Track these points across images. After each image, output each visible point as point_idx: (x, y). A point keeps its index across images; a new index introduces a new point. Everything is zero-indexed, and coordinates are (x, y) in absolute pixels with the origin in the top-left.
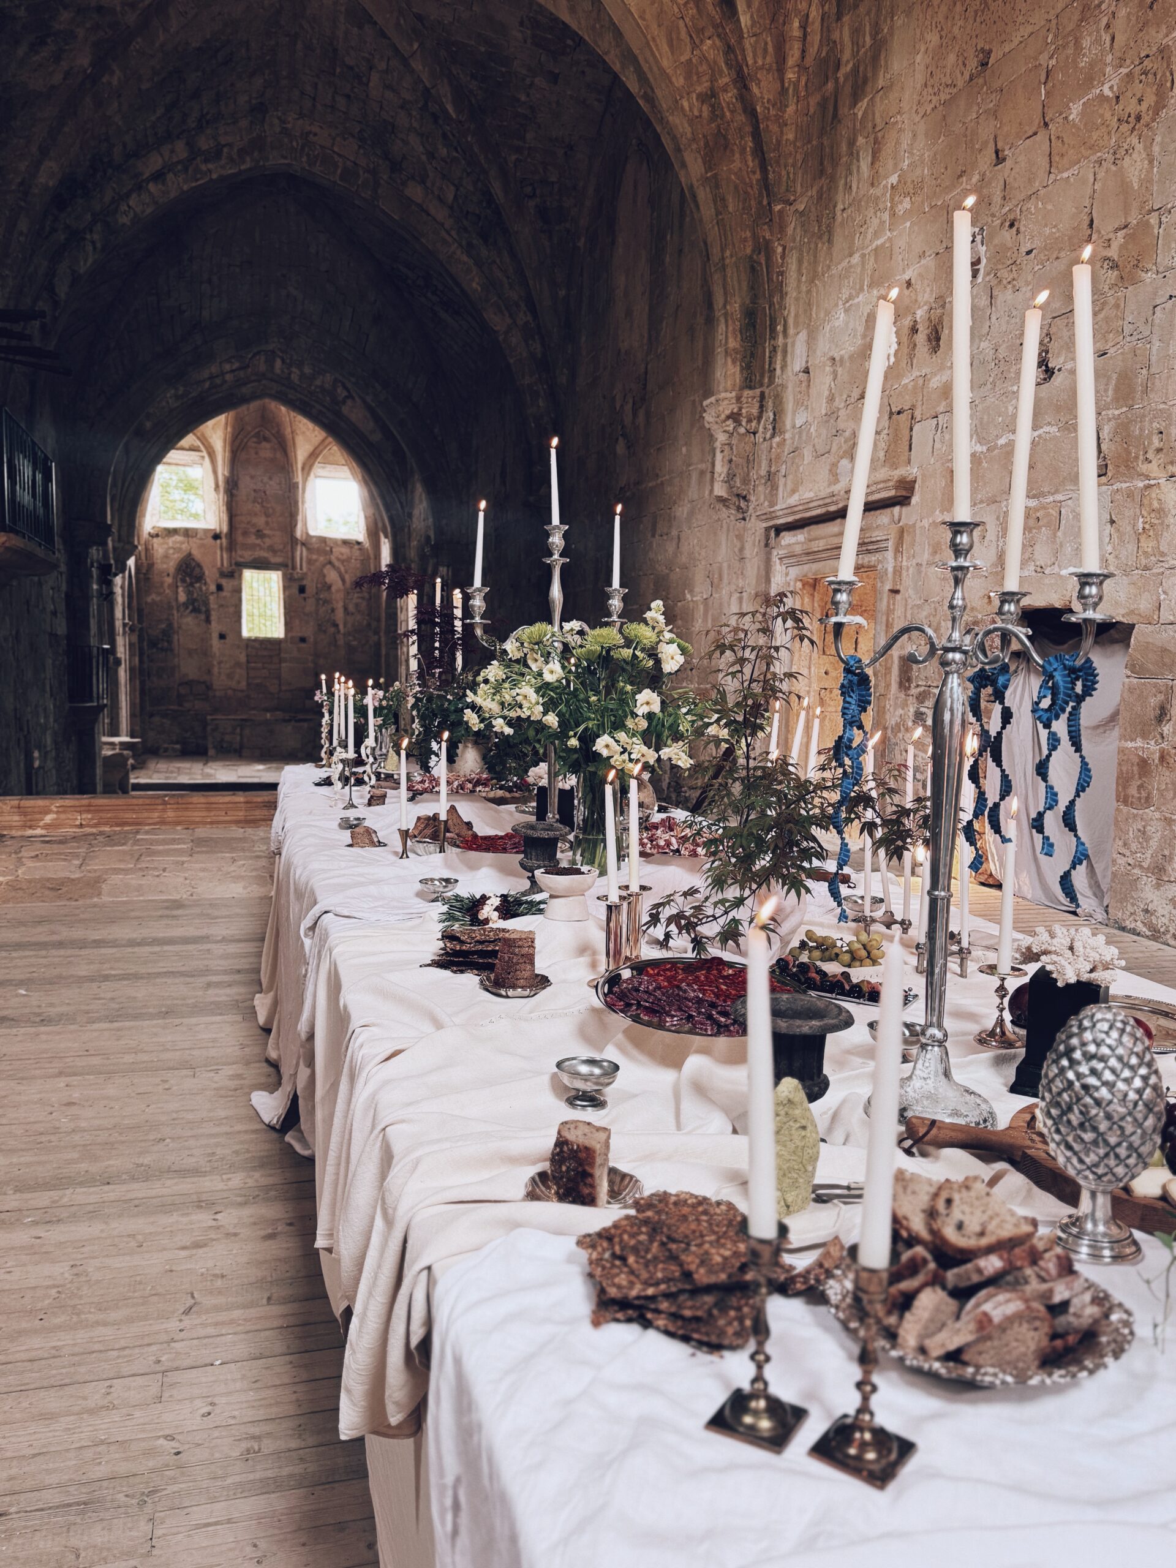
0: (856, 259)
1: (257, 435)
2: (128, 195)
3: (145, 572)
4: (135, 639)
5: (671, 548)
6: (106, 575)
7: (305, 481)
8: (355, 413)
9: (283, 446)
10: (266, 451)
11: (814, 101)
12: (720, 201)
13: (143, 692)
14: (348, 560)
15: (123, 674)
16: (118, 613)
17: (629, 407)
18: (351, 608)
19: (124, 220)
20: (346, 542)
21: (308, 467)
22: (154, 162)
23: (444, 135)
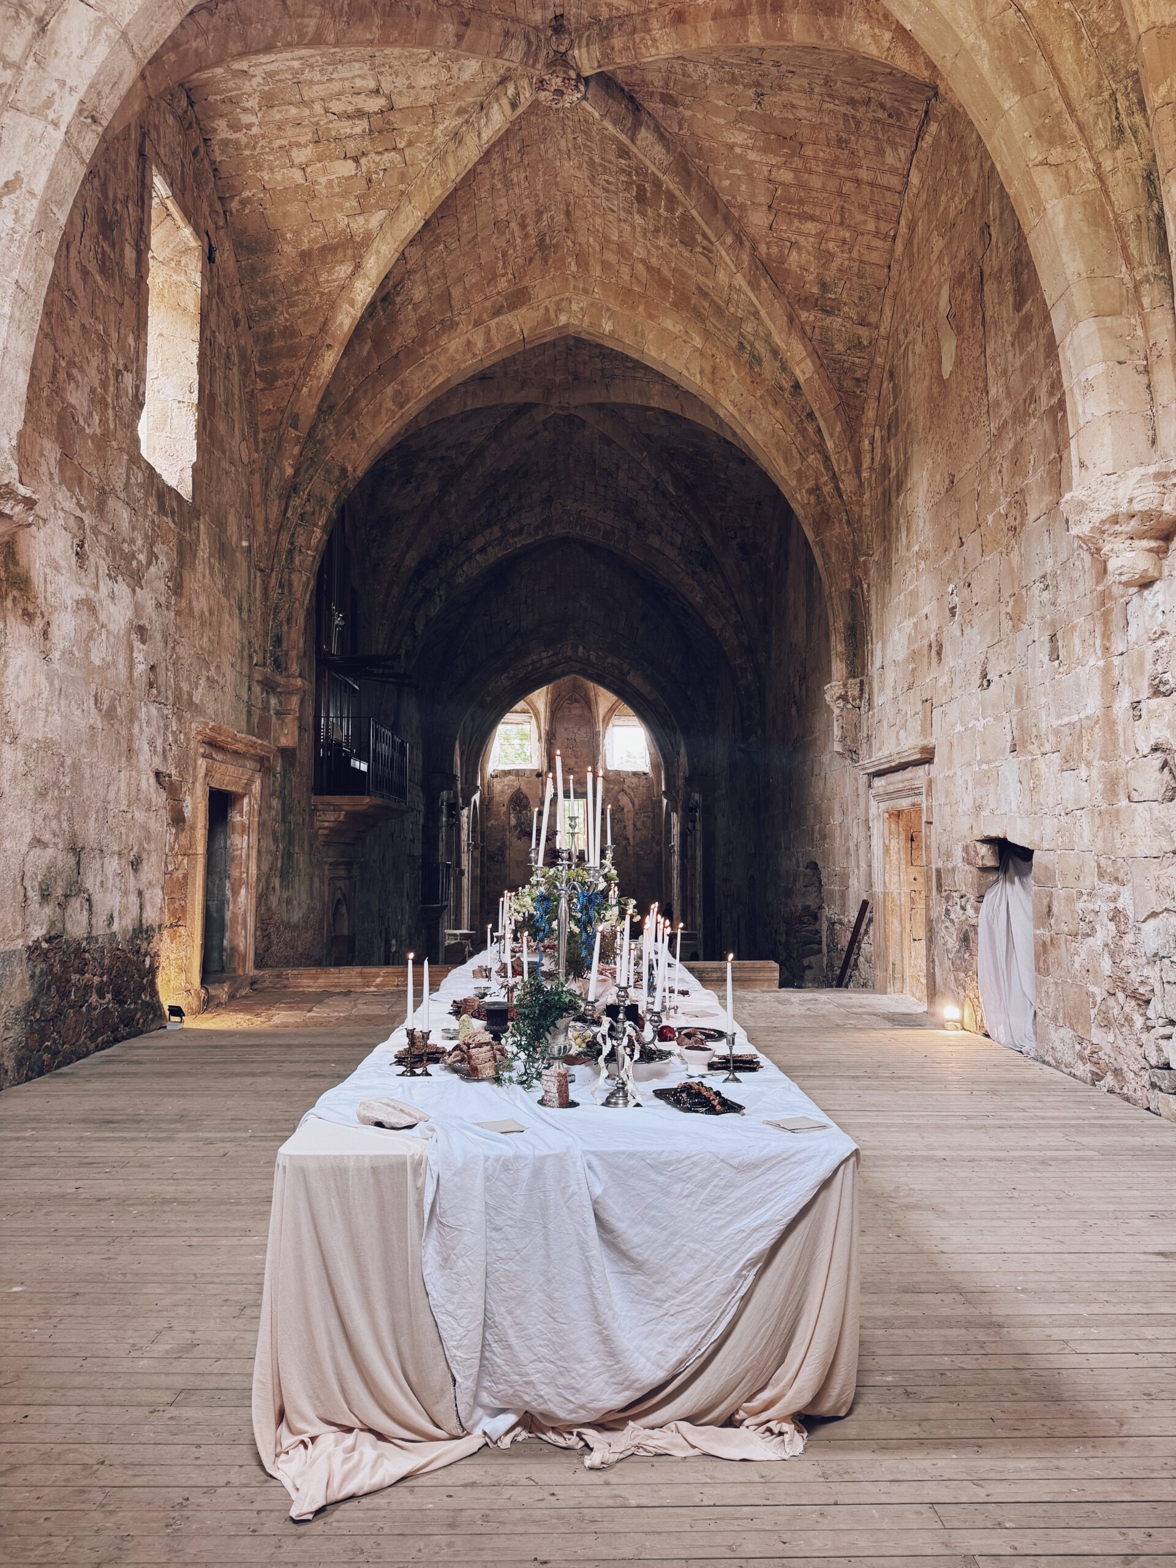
0: (902, 597)
1: (570, 698)
2: (462, 564)
3: (487, 803)
4: (477, 854)
5: (821, 784)
6: (454, 810)
7: (605, 729)
8: (635, 679)
9: (588, 704)
10: (576, 710)
11: (880, 490)
12: (826, 555)
13: (482, 895)
14: (637, 787)
15: (466, 882)
16: (464, 836)
17: (797, 683)
18: (639, 824)
19: (460, 580)
20: (635, 774)
21: (607, 720)
22: (480, 541)
23: (671, 504)
